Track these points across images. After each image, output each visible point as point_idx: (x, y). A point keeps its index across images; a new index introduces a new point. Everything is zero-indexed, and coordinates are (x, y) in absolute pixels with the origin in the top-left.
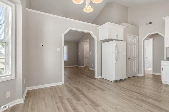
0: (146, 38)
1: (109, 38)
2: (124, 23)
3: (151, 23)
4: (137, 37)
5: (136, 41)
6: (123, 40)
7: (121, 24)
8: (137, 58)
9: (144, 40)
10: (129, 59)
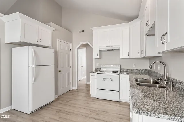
0: (79, 47)
1: (21, 41)
2: (51, 24)
3: (83, 31)
4: (71, 45)
5: (69, 49)
6: (50, 46)
7: (48, 23)
8: (71, 68)
9: (77, 49)
10: (60, 71)
